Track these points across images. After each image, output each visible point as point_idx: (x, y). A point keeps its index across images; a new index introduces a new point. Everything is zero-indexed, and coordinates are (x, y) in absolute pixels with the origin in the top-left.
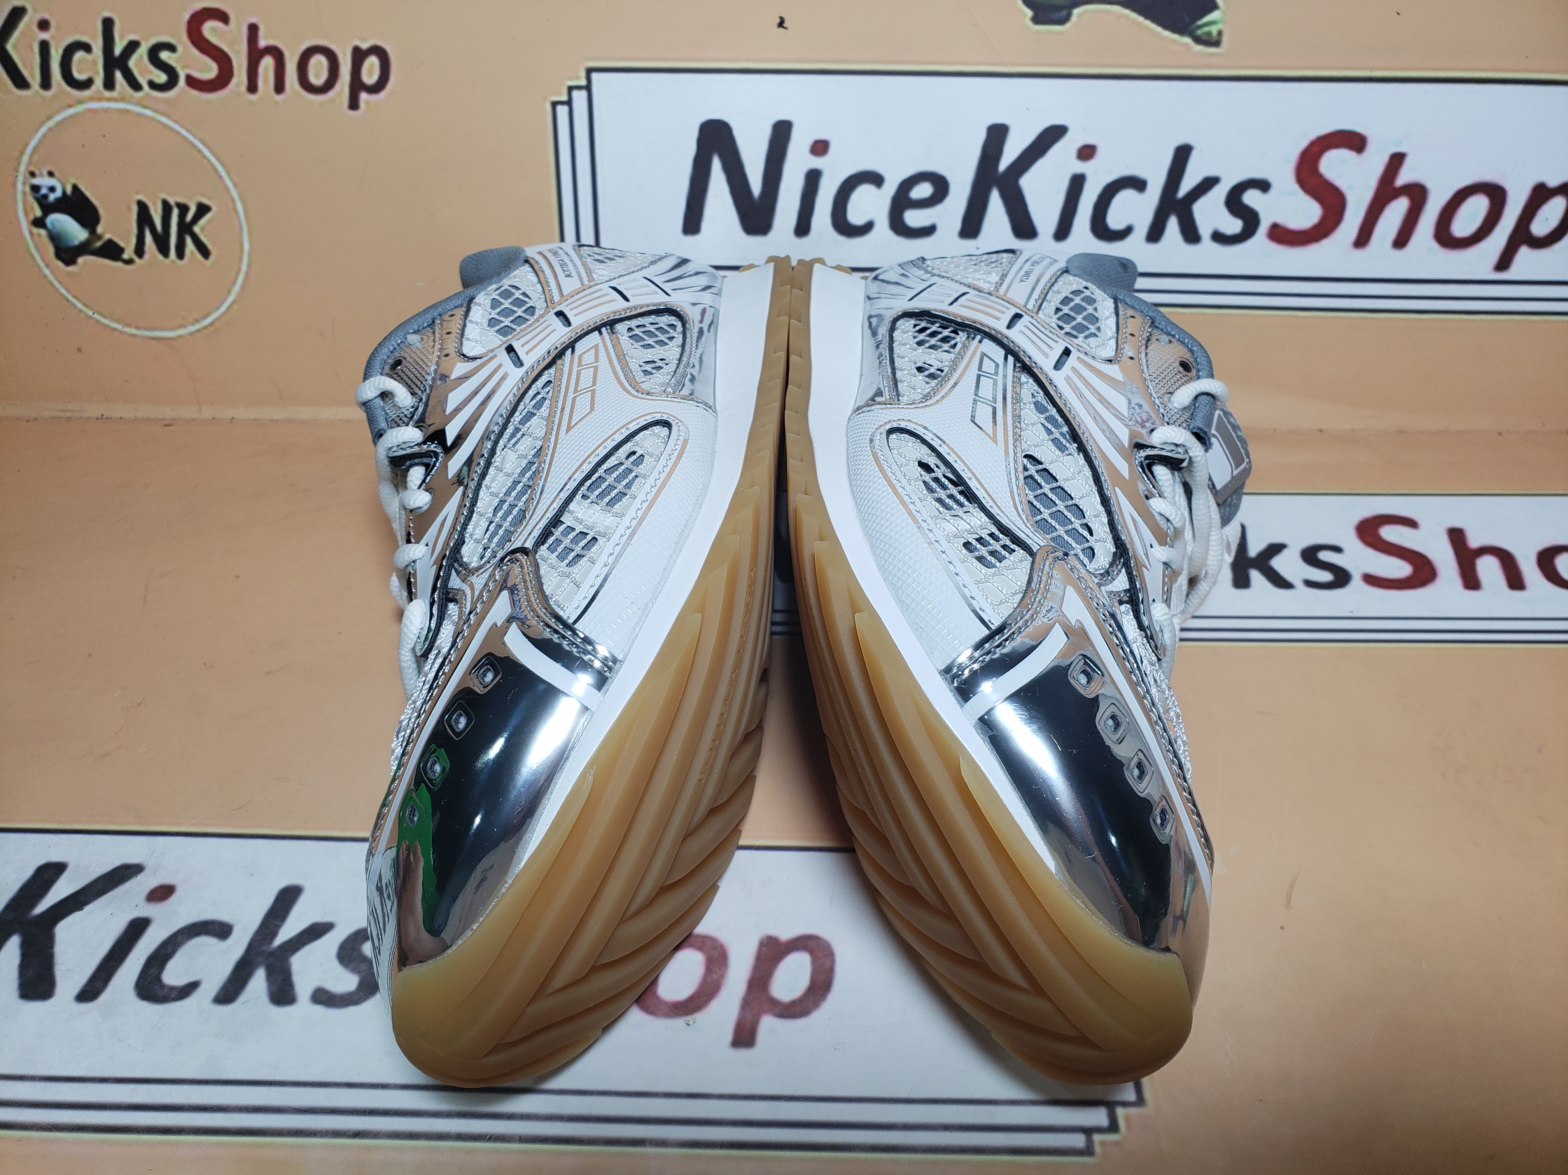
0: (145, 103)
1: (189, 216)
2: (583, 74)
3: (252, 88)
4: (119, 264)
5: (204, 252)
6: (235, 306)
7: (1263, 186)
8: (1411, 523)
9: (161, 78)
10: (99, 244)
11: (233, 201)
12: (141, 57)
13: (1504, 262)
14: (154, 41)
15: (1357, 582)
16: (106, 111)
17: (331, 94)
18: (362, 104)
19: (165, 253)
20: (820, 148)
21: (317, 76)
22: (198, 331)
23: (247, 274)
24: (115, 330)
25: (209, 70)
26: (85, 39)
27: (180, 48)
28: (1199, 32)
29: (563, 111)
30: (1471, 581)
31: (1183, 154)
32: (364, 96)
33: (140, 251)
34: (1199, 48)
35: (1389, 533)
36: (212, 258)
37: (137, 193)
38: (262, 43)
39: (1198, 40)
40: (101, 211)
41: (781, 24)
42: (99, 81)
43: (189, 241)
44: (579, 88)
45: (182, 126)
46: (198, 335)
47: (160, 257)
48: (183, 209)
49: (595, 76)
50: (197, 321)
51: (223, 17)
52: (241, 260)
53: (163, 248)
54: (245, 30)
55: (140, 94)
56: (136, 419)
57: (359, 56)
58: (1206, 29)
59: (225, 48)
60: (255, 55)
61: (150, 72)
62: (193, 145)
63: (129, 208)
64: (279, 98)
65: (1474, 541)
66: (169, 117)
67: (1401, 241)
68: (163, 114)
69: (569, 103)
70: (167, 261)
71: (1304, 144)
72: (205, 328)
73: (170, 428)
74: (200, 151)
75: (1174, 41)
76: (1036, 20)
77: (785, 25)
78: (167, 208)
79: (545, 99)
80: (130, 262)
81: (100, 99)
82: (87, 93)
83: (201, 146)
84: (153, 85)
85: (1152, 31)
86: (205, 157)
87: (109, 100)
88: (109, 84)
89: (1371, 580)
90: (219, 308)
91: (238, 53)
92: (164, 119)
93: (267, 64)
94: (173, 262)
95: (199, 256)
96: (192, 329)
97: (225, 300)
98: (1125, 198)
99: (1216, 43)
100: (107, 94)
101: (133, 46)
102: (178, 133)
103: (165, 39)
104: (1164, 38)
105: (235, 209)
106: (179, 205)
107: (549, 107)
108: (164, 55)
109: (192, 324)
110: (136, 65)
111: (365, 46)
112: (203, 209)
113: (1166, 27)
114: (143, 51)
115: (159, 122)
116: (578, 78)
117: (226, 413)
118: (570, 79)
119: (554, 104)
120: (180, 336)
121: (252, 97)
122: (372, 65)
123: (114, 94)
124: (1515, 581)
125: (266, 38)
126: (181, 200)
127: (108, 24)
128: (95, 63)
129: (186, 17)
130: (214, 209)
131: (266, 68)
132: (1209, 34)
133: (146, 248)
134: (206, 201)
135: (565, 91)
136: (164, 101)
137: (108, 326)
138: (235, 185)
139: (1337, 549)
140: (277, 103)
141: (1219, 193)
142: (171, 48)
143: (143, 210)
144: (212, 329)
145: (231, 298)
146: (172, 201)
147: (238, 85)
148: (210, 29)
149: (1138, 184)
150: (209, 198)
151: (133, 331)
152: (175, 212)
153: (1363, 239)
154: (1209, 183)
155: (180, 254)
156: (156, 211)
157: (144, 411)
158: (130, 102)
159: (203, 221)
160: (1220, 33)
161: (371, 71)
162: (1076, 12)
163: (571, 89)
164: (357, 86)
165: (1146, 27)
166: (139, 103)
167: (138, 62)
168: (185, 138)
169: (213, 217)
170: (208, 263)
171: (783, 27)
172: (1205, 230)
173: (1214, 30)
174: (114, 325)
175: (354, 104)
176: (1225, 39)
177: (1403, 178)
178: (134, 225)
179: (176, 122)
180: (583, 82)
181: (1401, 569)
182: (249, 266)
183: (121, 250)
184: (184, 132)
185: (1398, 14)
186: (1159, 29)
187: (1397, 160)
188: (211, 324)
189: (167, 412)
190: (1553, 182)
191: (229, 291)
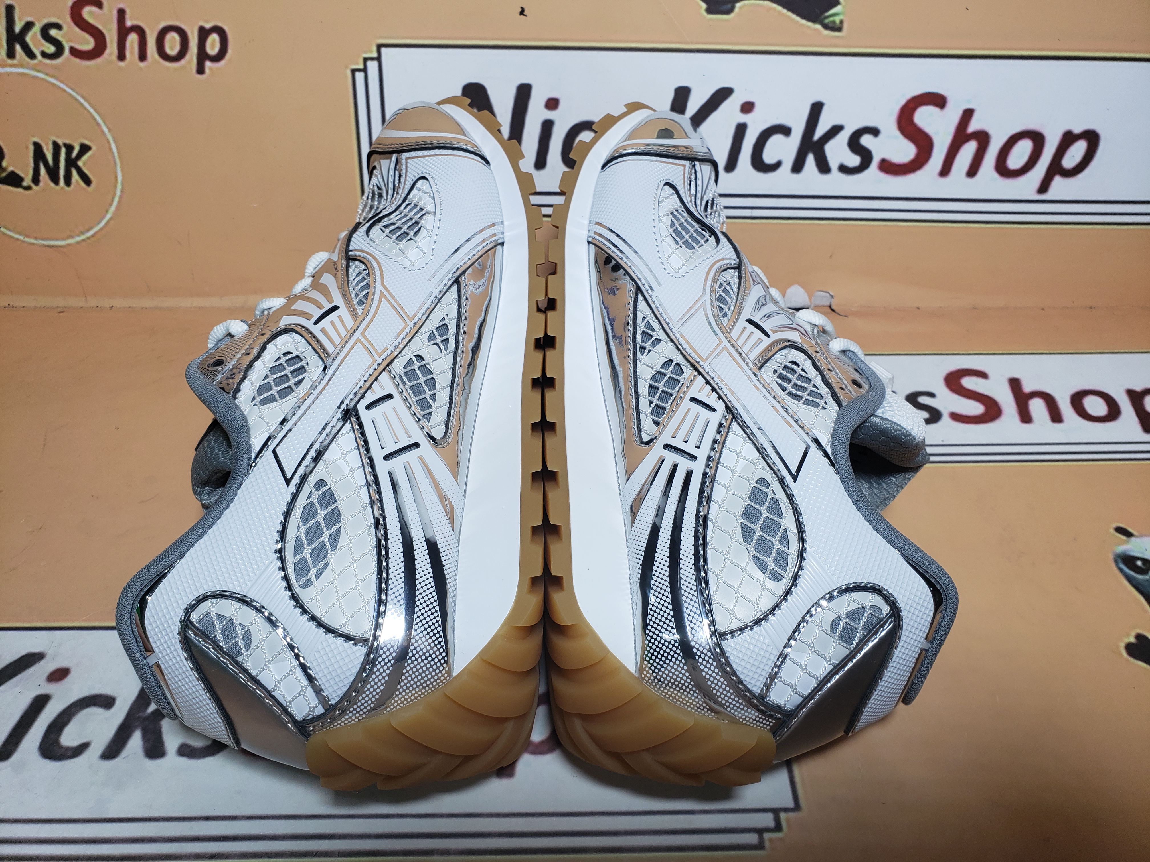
0: (38, 68)
1: (74, 154)
2: (375, 49)
3: (122, 56)
4: (20, 190)
5: (87, 181)
6: (112, 222)
7: (875, 132)
8: (983, 375)
9: (51, 49)
10: (4, 175)
11: (108, 142)
12: (35, 34)
13: (1044, 188)
14: (45, 21)
15: (946, 419)
16: (9, 74)
17: (183, 62)
18: (207, 70)
19: (56, 181)
20: (552, 104)
21: (172, 49)
22: (83, 240)
23: (121, 197)
24: (17, 239)
25: (88, 43)
27: (65, 28)
28: (827, 21)
29: (360, 76)
30: (1026, 417)
31: (817, 109)
32: (208, 64)
33: (36, 180)
34: (827, 32)
35: (968, 382)
36: (93, 185)
37: (33, 136)
38: (129, 23)
39: (826, 27)
40: (6, 151)
41: (522, 12)
43: (74, 172)
44: (372, 59)
45: (67, 86)
46: (84, 243)
47: (52, 185)
48: (69, 148)
49: (383, 50)
50: (82, 233)
51: (98, 4)
52: (115, 187)
53: (55, 179)
54: (115, 13)
55: (35, 61)
56: (36, 308)
57: (204, 34)
58: (832, 19)
59: (100, 27)
60: (123, 32)
61: (43, 45)
62: (77, 100)
63: (27, 148)
64: (142, 65)
65: (1027, 388)
66: (57, 79)
67: (972, 172)
68: (52, 76)
69: (364, 70)
70: (57, 188)
71: (903, 102)
72: (89, 238)
73: (61, 314)
74: (82, 105)
75: (808, 27)
76: (709, 11)
77: (525, 13)
78: (56, 147)
79: (346, 67)
80: (28, 188)
81: (4, 65)
83: (82, 101)
84: (44, 54)
85: (793, 20)
86: (85, 109)
87: (11, 66)
88: (11, 54)
89: (956, 417)
90: (99, 223)
91: (110, 30)
92: (53, 80)
93: (133, 38)
94: (62, 188)
95: (82, 184)
96: (78, 239)
97: (104, 217)
98: (776, 141)
99: (839, 29)
100: (10, 62)
101: (29, 26)
102: (64, 90)
103: (53, 20)
104: (802, 25)
105: (110, 149)
106: (66, 145)
107: (349, 73)
108: (53, 32)
109: (78, 236)
110: (32, 39)
111: (208, 26)
112: (85, 149)
113: (803, 17)
114: (36, 29)
115: (49, 82)
116: (371, 52)
117: (107, 303)
118: (365, 52)
119: (353, 71)
120: (69, 245)
121: (122, 64)
122: (214, 41)
123: (15, 62)
124: (1056, 416)
125: (131, 19)
126: (68, 141)
127: (10, 9)
129: (70, 3)
130: (94, 148)
131: (132, 42)
132: (834, 22)
133: (41, 178)
134: (87, 142)
135: (361, 61)
136: (53, 66)
137: (12, 237)
138: (110, 130)
139: (932, 395)
140: (141, 69)
141: (843, 137)
142: (58, 27)
143: (38, 149)
144: (93, 239)
145: (109, 216)
146: (60, 142)
147: (111, 54)
148: (89, 13)
149: (785, 131)
150: (90, 140)
151: (32, 241)
152: (63, 151)
153: (945, 171)
154: (836, 130)
155: (68, 182)
156: (48, 149)
157: (43, 301)
158: (27, 68)
159: (85, 158)
160: (841, 22)
161: (213, 45)
162: (738, 5)
163: (365, 60)
164: (203, 56)
165: (789, 17)
166: (34, 68)
167: (33, 38)
168: (70, 94)
169: (93, 155)
170: (90, 189)
171: (524, 15)
172: (834, 164)
173: (837, 19)
174: (17, 236)
175: (201, 70)
176: (845, 26)
177: (973, 127)
178: (31, 161)
179: (62, 82)
180: (375, 55)
181: (976, 409)
182: (122, 191)
183: (22, 179)
184: (68, 90)
185: (967, 9)
186: (798, 19)
187: (968, 114)
188: (93, 236)
189: (60, 302)
190: (1077, 130)
191: (107, 211)
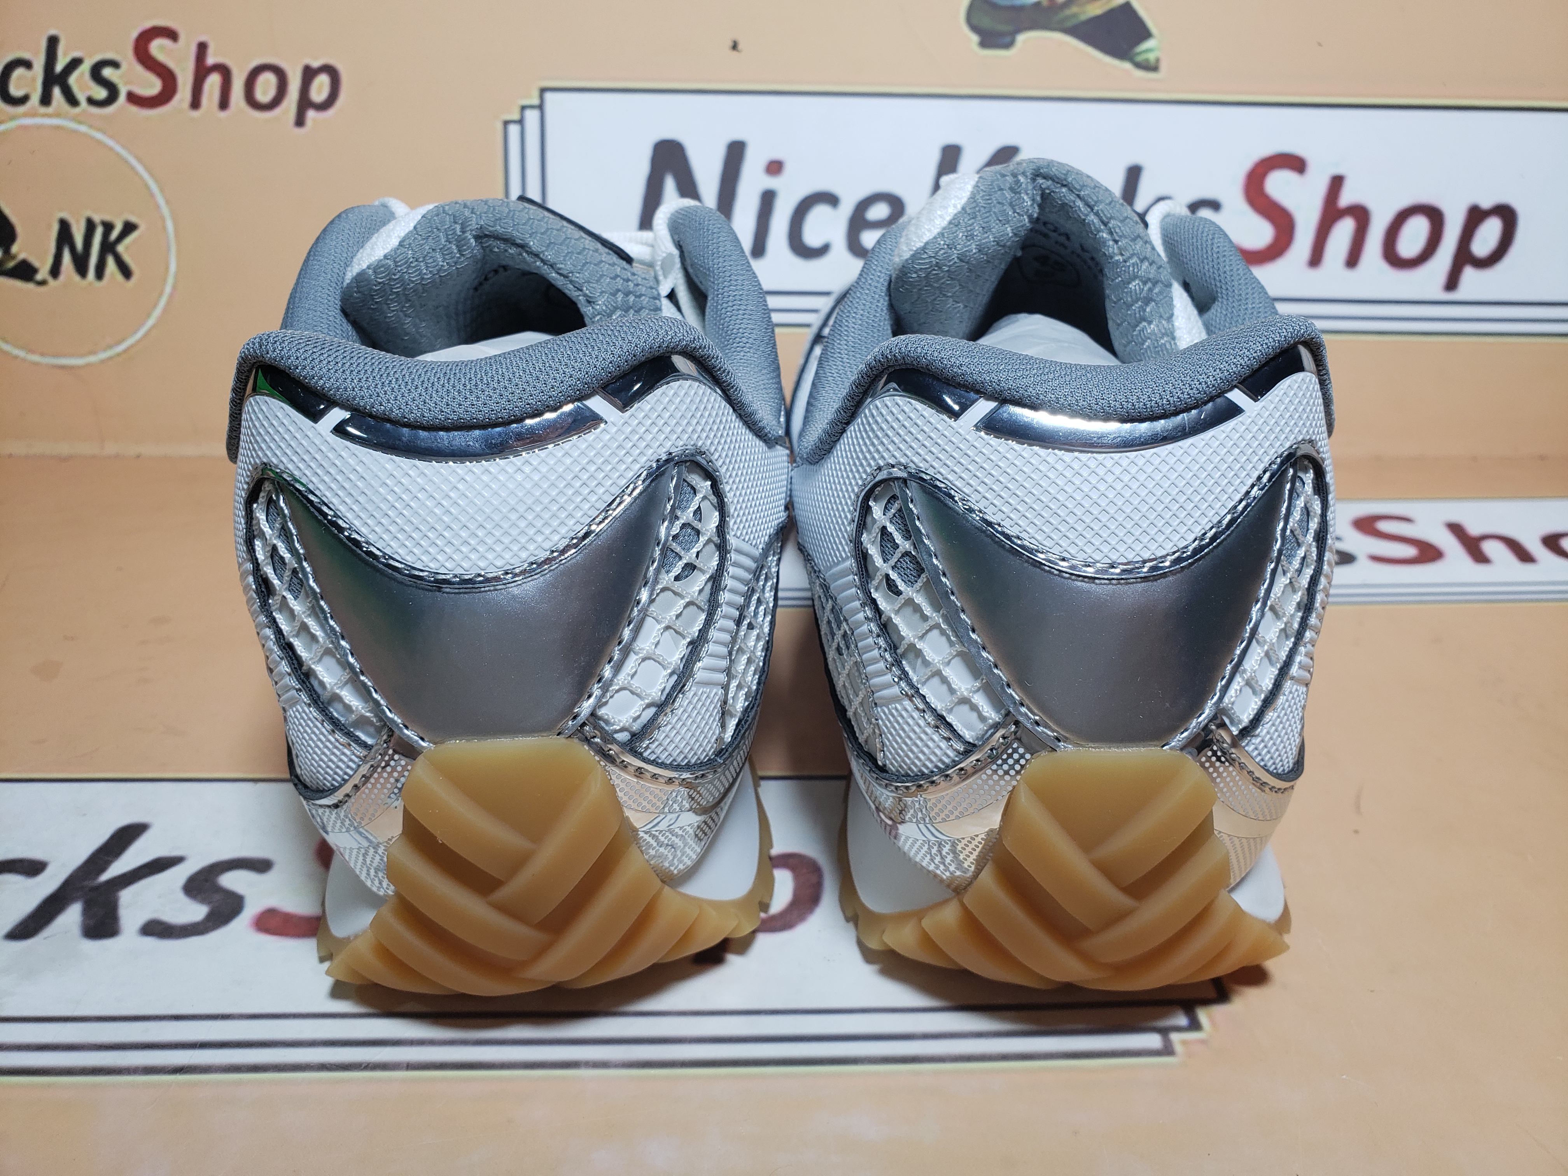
0: (80, 118)
1: (114, 235)
2: (536, 93)
3: (195, 104)
4: (31, 286)
5: (126, 271)
6: (154, 333)
7: (1215, 205)
8: (1405, 519)
9: (101, 94)
10: (11, 264)
11: (164, 219)
12: (82, 74)
13: (1452, 283)
14: (98, 59)
15: (1362, 560)
16: (39, 127)
17: (277, 111)
18: (309, 121)
19: (83, 273)
20: (775, 168)
21: (265, 93)
22: (109, 358)
23: (171, 296)
24: (15, 356)
25: (152, 86)
26: (26, 55)
27: (124, 66)
28: (1137, 59)
29: (514, 130)
30: (1480, 558)
31: (1132, 173)
32: (311, 114)
33: (55, 271)
34: (1140, 73)
35: (1388, 527)
36: (134, 278)
37: (61, 213)
38: (210, 61)
39: (1139, 66)
40: (19, 229)
41: (735, 46)
42: (35, 98)
43: (111, 262)
44: (532, 107)
45: (117, 143)
46: (110, 361)
47: (77, 278)
48: (108, 227)
50: (110, 347)
51: (172, 35)
52: (165, 280)
53: (81, 267)
54: (193, 49)
55: (77, 110)
56: (28, 456)
57: (309, 74)
58: (1144, 56)
59: (171, 64)
60: (202, 72)
61: (91, 89)
62: (126, 162)
63: (50, 226)
64: (223, 115)
67: (1353, 260)
68: (99, 130)
69: (521, 122)
70: (84, 283)
71: (1249, 165)
72: (118, 355)
74: (133, 168)
75: (1114, 67)
76: (984, 44)
77: (738, 48)
78: (90, 226)
79: (497, 118)
80: (43, 283)
81: (34, 115)
82: (21, 109)
83: (135, 163)
84: (91, 101)
85: (1093, 57)
86: (137, 173)
87: (44, 116)
88: (46, 100)
89: (1378, 559)
90: (135, 332)
91: (184, 70)
92: (99, 136)
93: (214, 81)
94: (90, 282)
95: (119, 277)
96: (103, 356)
97: (142, 325)
99: (1155, 69)
100: (43, 110)
101: (75, 63)
102: (112, 147)
103: (110, 56)
104: (1105, 65)
105: (164, 228)
106: (104, 223)
107: (499, 126)
108: (107, 72)
109: (105, 350)
110: (77, 80)
111: (315, 64)
112: (129, 228)
113: (1106, 52)
114: (85, 68)
115: (92, 138)
116: (531, 97)
117: (133, 449)
118: (524, 99)
120: (88, 365)
121: (195, 114)
122: (322, 83)
123: (50, 110)
124: (1524, 557)
125: (215, 56)
126: (108, 218)
127: (53, 42)
128: (34, 80)
129: (135, 34)
130: (142, 227)
131: (212, 85)
132: (1147, 60)
133: (63, 268)
134: (133, 219)
135: (517, 109)
136: (101, 117)
138: (168, 202)
140: (220, 119)
142: (115, 64)
143: (65, 228)
144: (126, 355)
145: (151, 322)
146: (97, 218)
147: (181, 102)
148: (158, 48)
150: (138, 217)
152: (99, 232)
153: (1316, 259)
155: (100, 273)
156: (78, 229)
158: (66, 118)
159: (128, 240)
160: (1158, 60)
161: (320, 88)
162: (1020, 38)
163: (523, 108)
164: (305, 103)
165: (1087, 53)
166: (75, 119)
167: (79, 82)
168: (119, 153)
169: (140, 235)
170: (129, 283)
171: (737, 50)
173: (1151, 57)
174: (16, 352)
175: (300, 121)
176: (1163, 66)
177: (1346, 199)
178: (53, 243)
179: (111, 137)
180: (536, 102)
181: (1406, 551)
182: (174, 288)
183: (35, 271)
184: (118, 148)
185: (1320, 45)
186: (1099, 57)
187: (1337, 183)
188: (125, 351)
189: (64, 449)
190: (1486, 204)
191: (148, 316)
